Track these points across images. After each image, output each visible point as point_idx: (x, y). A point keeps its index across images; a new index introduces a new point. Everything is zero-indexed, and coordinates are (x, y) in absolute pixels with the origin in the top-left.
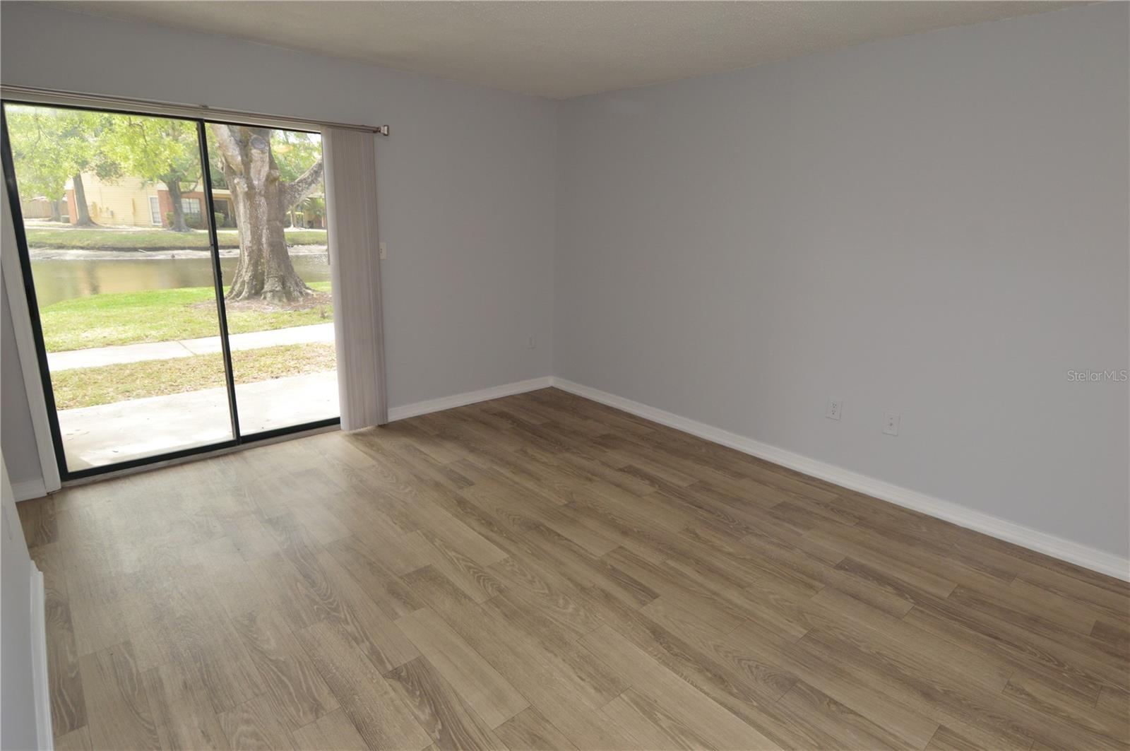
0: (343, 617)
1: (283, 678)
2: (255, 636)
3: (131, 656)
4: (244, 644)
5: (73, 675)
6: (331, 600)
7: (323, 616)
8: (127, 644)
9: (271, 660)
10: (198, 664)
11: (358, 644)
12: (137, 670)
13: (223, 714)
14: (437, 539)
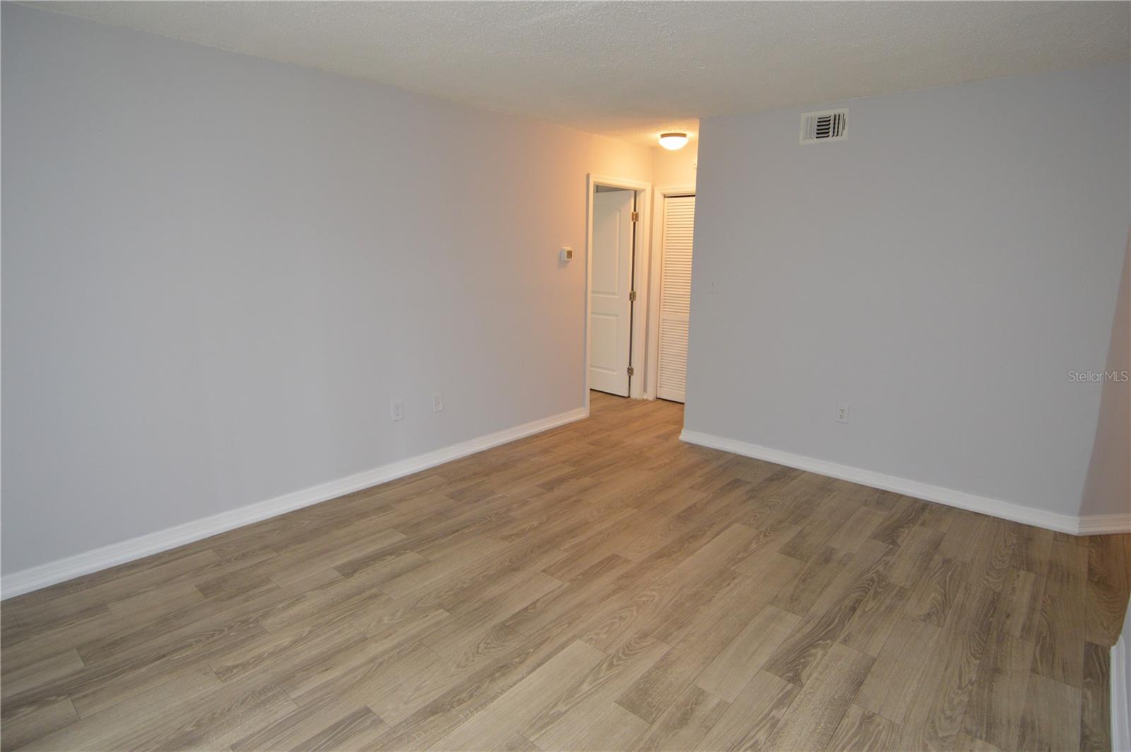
0: (874, 575)
1: (948, 579)
2: (938, 606)
3: (1035, 659)
4: (950, 608)
5: (1089, 679)
6: (866, 586)
7: (884, 583)
8: (1034, 670)
9: (944, 590)
10: (991, 619)
11: (888, 562)
12: (1036, 646)
13: (997, 591)
14: (738, 557)
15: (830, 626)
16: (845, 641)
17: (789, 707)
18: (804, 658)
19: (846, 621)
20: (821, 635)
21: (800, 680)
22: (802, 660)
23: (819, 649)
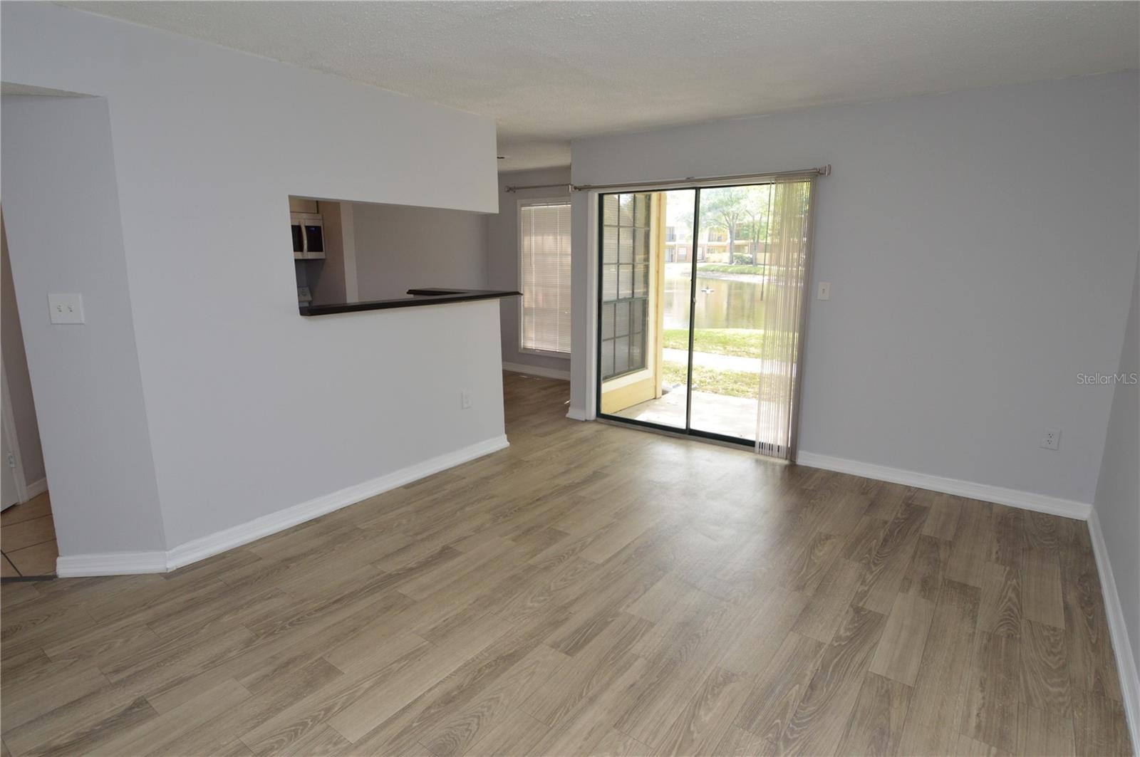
15: (837, 662)
16: (820, 645)
17: (857, 592)
18: (855, 627)
19: (820, 669)
20: (845, 650)
21: (854, 610)
22: (856, 625)
23: (843, 636)
